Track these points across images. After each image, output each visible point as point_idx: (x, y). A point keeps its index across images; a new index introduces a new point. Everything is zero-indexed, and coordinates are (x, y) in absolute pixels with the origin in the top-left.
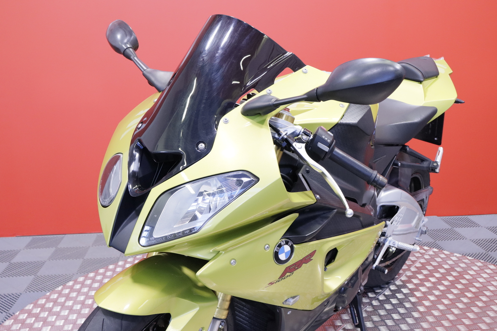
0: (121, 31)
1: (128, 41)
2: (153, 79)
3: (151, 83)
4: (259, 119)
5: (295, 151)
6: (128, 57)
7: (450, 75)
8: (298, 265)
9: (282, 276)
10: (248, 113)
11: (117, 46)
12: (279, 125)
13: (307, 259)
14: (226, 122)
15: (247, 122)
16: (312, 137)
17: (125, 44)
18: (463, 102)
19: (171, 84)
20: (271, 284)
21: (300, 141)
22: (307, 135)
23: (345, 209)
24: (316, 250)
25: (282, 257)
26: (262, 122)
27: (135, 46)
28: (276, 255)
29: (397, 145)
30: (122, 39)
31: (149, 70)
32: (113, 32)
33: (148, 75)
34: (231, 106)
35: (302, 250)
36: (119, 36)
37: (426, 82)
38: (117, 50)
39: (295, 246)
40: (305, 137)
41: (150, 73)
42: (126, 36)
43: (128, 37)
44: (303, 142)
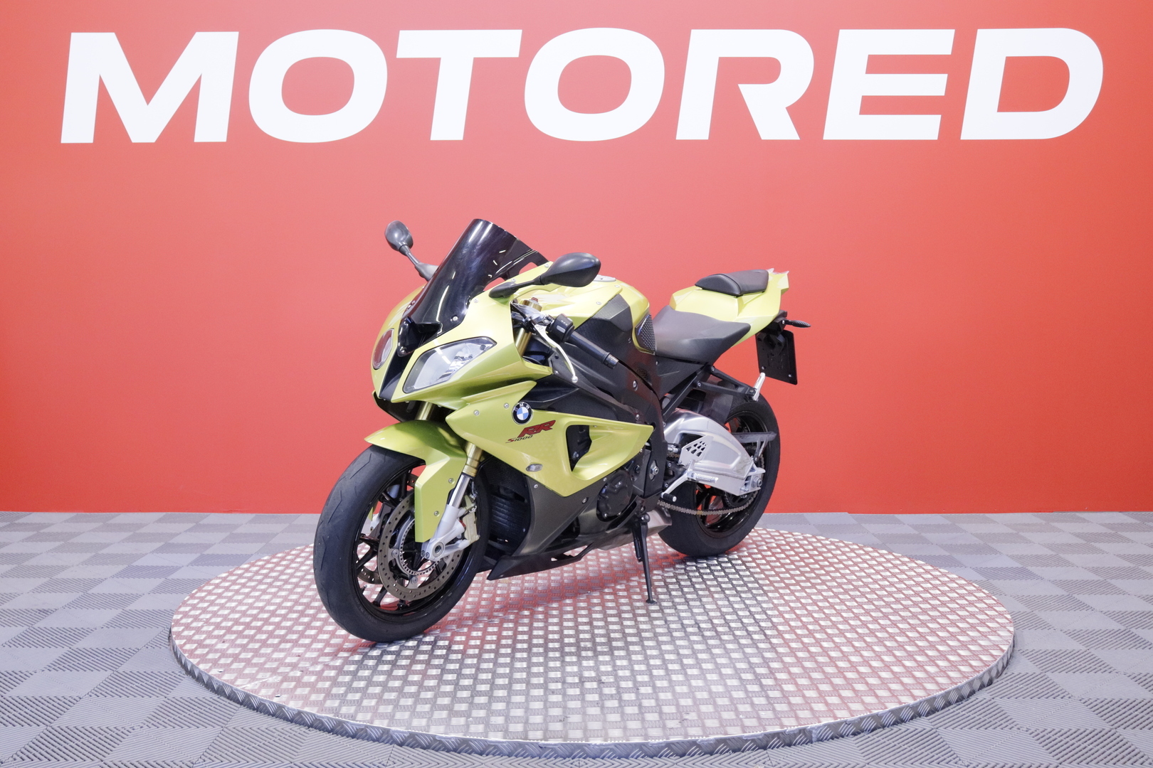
0: (399, 230)
1: (404, 239)
2: (423, 271)
3: (422, 275)
4: (503, 300)
5: (536, 332)
6: (403, 253)
7: (783, 292)
8: (538, 429)
9: (521, 435)
10: (494, 295)
11: (394, 243)
12: (527, 312)
13: (547, 426)
14: (476, 302)
15: (493, 302)
16: (553, 321)
17: (401, 242)
18: (809, 325)
19: (435, 275)
20: (511, 440)
21: (541, 323)
22: (549, 320)
23: (572, 375)
24: (555, 421)
25: (521, 417)
26: (505, 303)
27: (410, 244)
28: (515, 414)
29: (698, 363)
30: (399, 237)
31: (420, 263)
32: (391, 231)
33: (419, 267)
34: (481, 291)
35: (539, 417)
36: (396, 235)
37: (745, 298)
38: (394, 247)
39: (532, 410)
40: (546, 321)
41: (421, 266)
42: (403, 234)
43: (404, 236)
44: (545, 325)
